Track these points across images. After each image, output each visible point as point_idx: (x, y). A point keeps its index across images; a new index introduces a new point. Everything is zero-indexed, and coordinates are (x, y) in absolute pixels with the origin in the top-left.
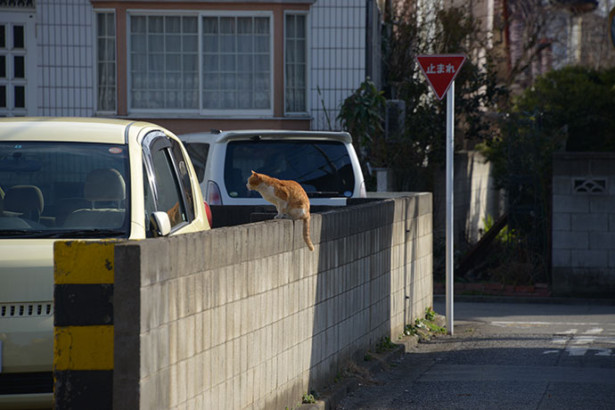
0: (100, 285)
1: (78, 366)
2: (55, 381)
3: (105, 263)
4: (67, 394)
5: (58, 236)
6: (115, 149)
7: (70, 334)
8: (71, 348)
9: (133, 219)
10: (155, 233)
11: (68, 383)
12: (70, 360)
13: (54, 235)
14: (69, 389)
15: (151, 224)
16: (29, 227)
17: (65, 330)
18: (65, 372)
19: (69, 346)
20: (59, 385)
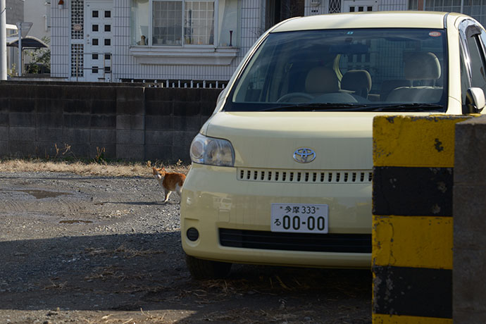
0: (428, 168)
1: (401, 262)
2: (374, 276)
3: (434, 143)
4: (388, 293)
5: (380, 109)
6: (435, 33)
7: (391, 224)
8: (392, 240)
9: (450, 94)
10: (471, 107)
11: (389, 281)
12: (391, 254)
13: (378, 108)
14: (391, 288)
15: (467, 98)
16: (356, 101)
17: (385, 219)
18: (386, 268)
19: (390, 239)
20: (379, 282)
